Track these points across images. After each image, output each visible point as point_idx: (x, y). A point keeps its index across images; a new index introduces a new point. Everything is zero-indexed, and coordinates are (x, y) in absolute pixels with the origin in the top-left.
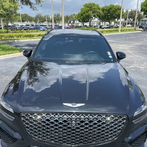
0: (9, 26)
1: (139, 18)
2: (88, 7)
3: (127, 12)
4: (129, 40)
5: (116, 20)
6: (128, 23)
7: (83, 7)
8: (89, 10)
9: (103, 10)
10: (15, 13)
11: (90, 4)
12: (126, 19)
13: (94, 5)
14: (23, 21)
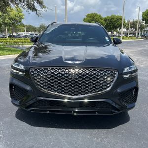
0: (14, 36)
1: (141, 28)
2: (90, 17)
3: (129, 22)
4: (131, 46)
5: (118, 29)
6: (130, 34)
7: (86, 17)
8: (91, 20)
9: (105, 20)
10: (20, 22)
11: (92, 14)
12: (128, 29)
13: (96, 15)
14: (27, 31)
